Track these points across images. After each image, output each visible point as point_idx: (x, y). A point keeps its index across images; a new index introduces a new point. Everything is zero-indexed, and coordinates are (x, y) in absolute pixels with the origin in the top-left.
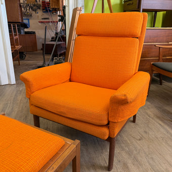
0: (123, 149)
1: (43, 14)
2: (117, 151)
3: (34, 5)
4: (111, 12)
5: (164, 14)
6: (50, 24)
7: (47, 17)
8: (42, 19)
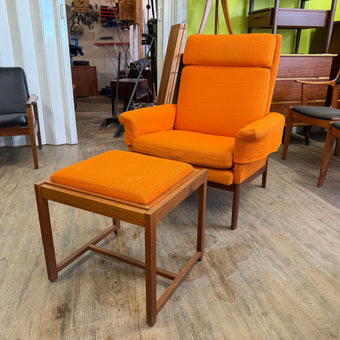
0: (249, 213)
1: (102, 31)
2: (241, 214)
3: (87, 15)
4: (230, 33)
5: (312, 33)
6: (116, 48)
7: (109, 35)
8: (101, 39)
